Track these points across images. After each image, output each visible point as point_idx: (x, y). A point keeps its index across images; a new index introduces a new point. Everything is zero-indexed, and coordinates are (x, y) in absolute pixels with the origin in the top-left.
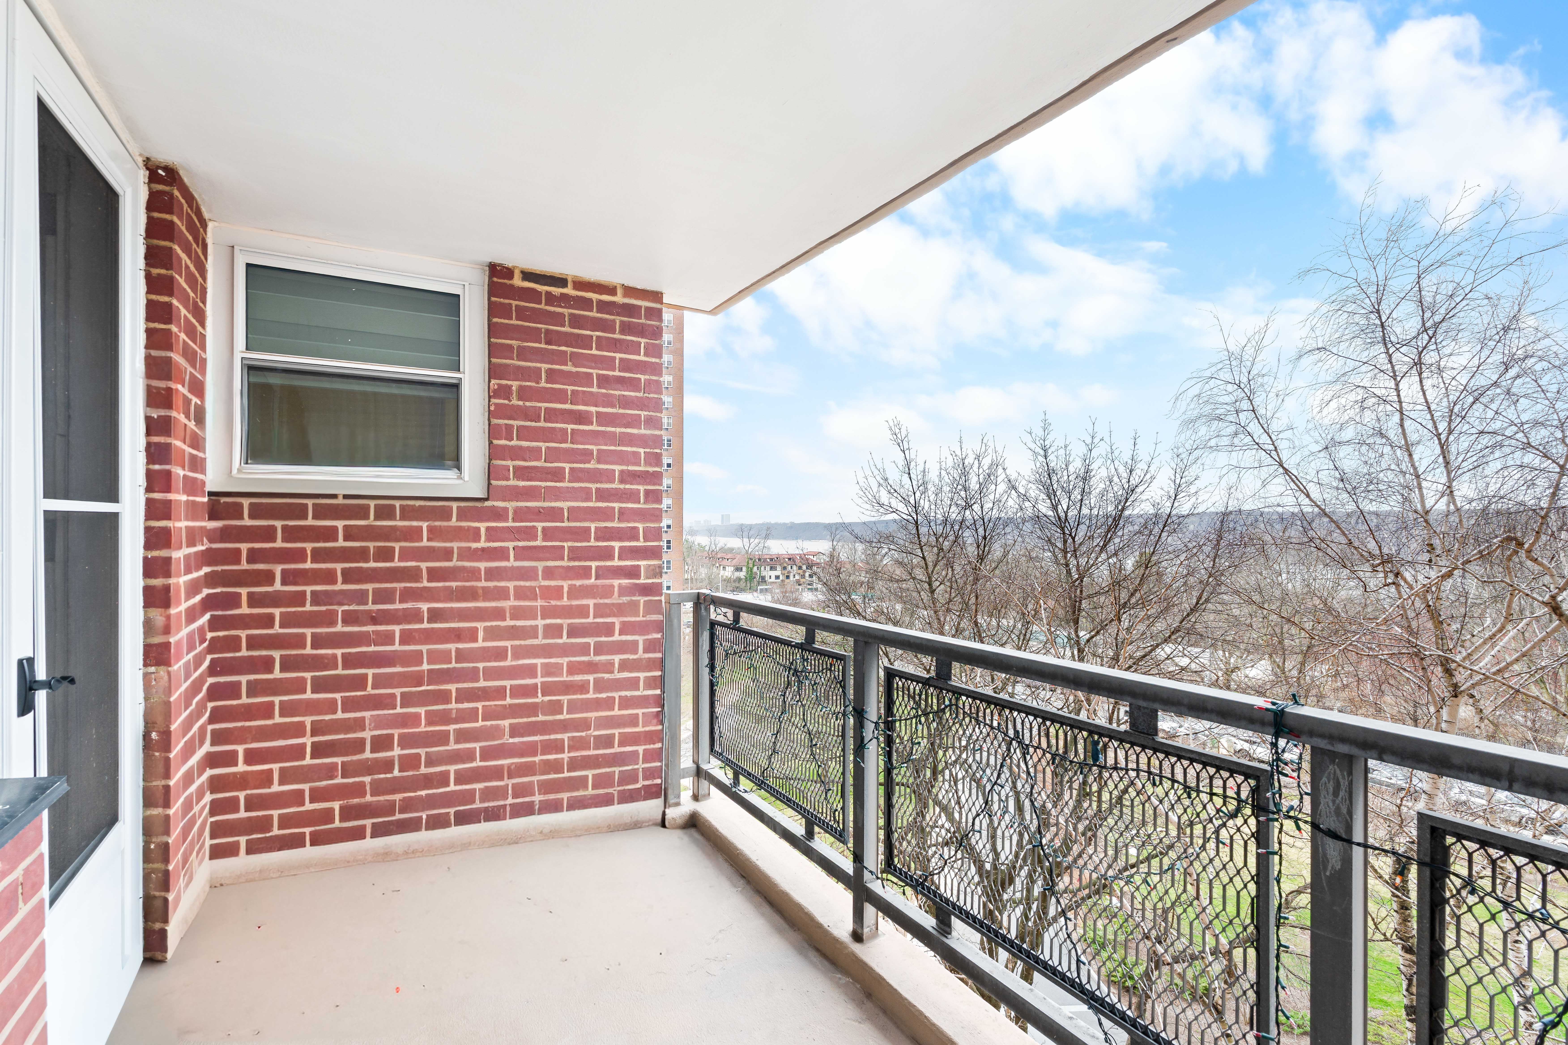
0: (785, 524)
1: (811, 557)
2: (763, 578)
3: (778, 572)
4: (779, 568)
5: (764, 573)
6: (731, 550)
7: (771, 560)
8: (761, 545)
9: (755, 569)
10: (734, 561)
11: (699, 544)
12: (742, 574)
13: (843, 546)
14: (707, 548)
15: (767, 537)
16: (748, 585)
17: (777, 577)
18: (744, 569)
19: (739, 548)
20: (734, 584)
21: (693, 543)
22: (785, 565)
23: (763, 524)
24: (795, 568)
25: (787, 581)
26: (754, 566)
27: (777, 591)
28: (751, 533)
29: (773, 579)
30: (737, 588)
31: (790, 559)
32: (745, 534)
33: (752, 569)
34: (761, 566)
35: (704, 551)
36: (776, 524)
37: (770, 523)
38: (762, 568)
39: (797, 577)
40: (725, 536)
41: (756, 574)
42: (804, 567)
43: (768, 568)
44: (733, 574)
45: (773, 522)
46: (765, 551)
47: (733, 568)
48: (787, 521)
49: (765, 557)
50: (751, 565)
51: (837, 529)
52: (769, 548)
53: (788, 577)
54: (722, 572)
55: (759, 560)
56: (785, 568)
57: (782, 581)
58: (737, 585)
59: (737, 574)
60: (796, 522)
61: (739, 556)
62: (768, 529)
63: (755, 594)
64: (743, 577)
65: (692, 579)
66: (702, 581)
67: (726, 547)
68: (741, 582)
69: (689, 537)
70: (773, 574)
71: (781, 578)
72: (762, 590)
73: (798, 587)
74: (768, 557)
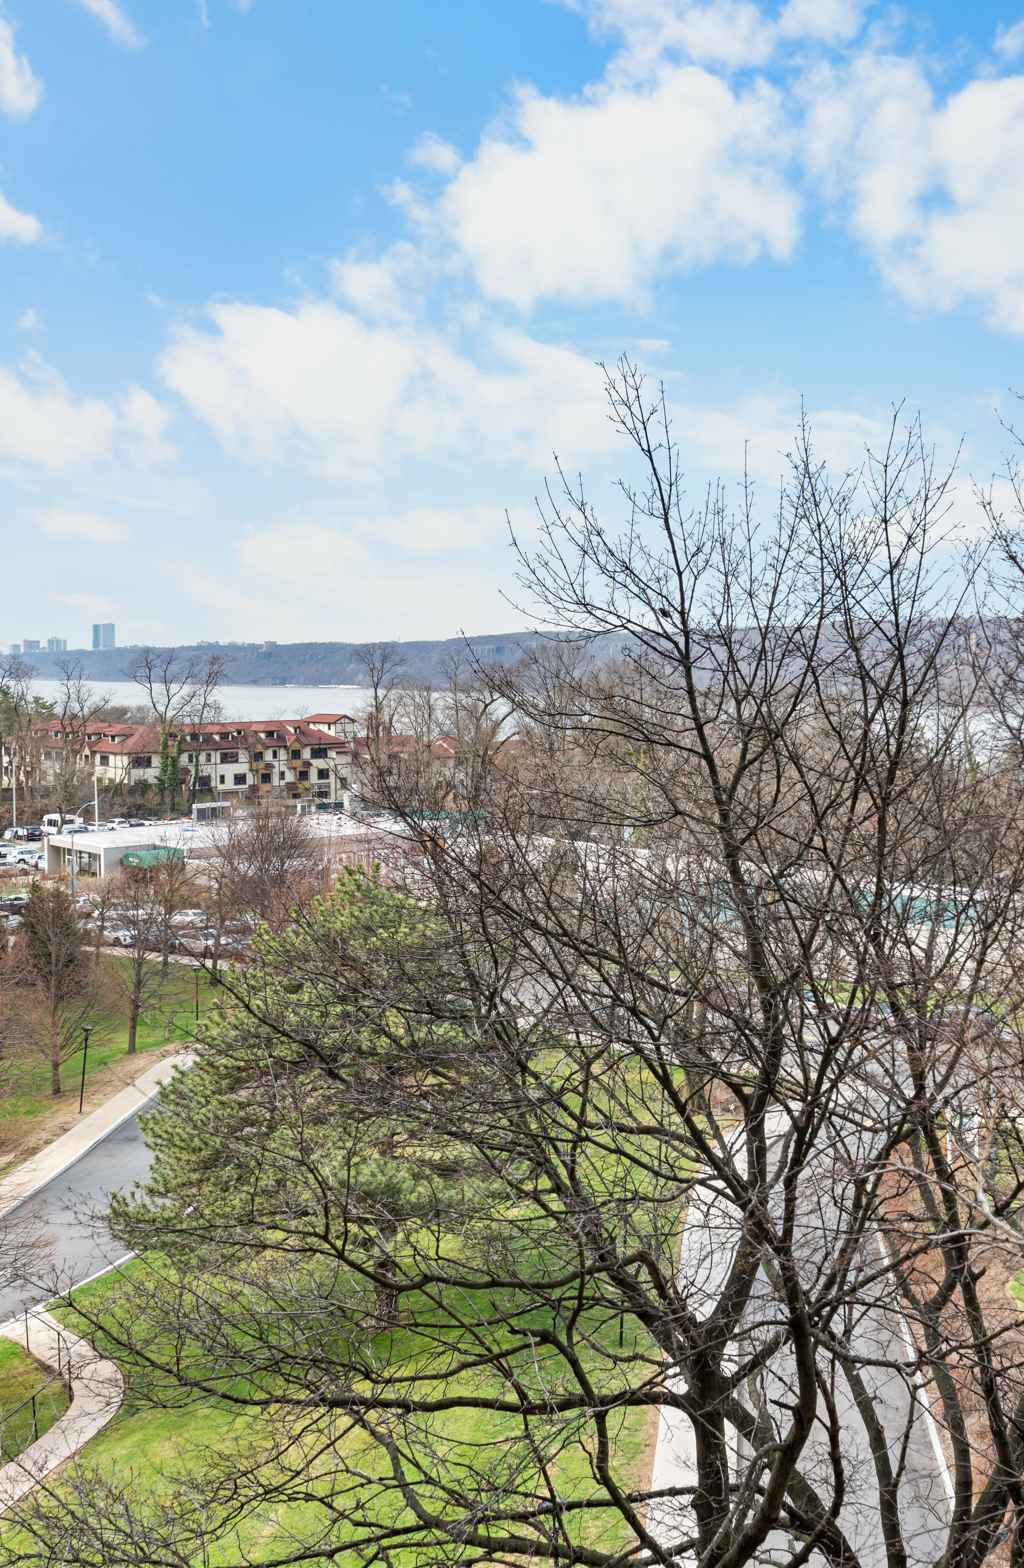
0: (253, 647)
1: (324, 728)
2: (204, 781)
3: (242, 767)
4: (243, 756)
5: (206, 770)
6: (120, 713)
7: (224, 736)
8: (198, 702)
9: (184, 759)
10: (131, 742)
11: (37, 700)
12: (151, 774)
13: (400, 700)
14: (58, 710)
15: (212, 680)
16: (168, 800)
17: (240, 779)
18: (156, 761)
19: (140, 709)
20: (129, 800)
21: (22, 697)
22: (259, 748)
23: (199, 648)
24: (283, 754)
25: (266, 787)
26: (180, 752)
27: (240, 813)
28: (173, 669)
29: (229, 785)
30: (139, 807)
31: (270, 734)
32: (157, 672)
33: (175, 761)
34: (199, 751)
35: (52, 716)
36: (233, 647)
37: (215, 647)
38: (202, 758)
39: (290, 777)
40: (103, 677)
41: (186, 771)
42: (306, 754)
43: (216, 757)
44: (129, 774)
45: (224, 641)
46: (209, 715)
47: (126, 760)
48: (260, 641)
49: (209, 729)
50: (173, 752)
51: (385, 659)
52: (218, 709)
53: (266, 778)
54: (99, 770)
55: (194, 737)
56: (259, 756)
57: (254, 788)
58: (139, 801)
59: (138, 773)
60: (280, 642)
61: (141, 729)
62: (214, 660)
63: (185, 822)
64: (152, 781)
65: (20, 788)
66: (47, 793)
67: (109, 706)
68: (150, 795)
69: (12, 683)
70: (230, 770)
71: (250, 780)
72: (202, 815)
73: (291, 802)
74: (216, 729)
